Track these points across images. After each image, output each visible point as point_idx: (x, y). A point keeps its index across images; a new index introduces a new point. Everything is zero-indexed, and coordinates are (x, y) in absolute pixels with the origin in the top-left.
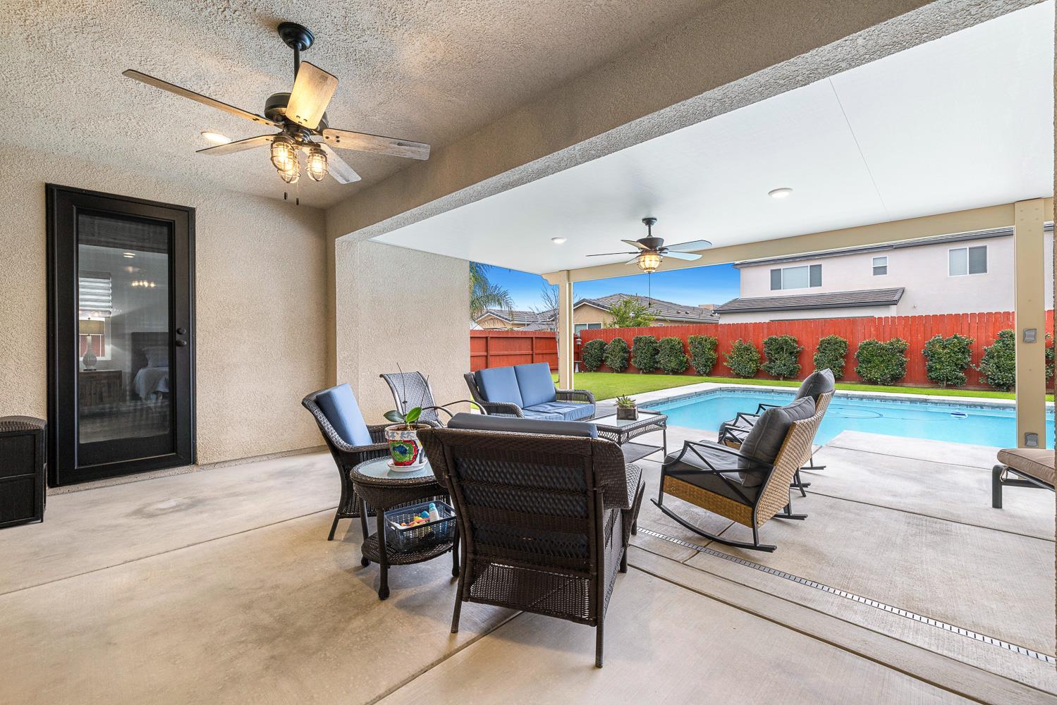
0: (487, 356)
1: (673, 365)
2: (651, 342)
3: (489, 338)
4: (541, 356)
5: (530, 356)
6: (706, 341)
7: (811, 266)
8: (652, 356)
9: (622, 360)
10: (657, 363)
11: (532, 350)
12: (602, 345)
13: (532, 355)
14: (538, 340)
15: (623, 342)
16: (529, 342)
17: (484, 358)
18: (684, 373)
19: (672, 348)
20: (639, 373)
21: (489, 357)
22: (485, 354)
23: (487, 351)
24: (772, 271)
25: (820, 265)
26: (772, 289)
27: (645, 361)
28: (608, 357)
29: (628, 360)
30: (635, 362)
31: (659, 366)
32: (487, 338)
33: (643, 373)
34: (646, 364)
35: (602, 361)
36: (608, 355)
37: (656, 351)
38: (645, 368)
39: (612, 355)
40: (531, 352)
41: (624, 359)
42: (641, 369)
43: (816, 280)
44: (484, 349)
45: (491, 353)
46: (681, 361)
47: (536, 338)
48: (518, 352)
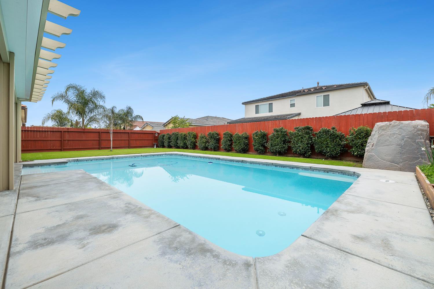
1: (182, 144)
2: (176, 135)
3: (100, 133)
4: (135, 140)
7: (269, 104)
9: (168, 143)
11: (129, 138)
12: (163, 136)
13: (129, 140)
15: (169, 135)
17: (98, 141)
21: (100, 141)
24: (256, 106)
25: (272, 103)
26: (256, 114)
28: (165, 141)
30: (171, 144)
34: (174, 144)
35: (163, 143)
38: (174, 146)
40: (128, 139)
43: (271, 110)
44: (98, 137)
46: (185, 143)
47: (131, 133)
48: (119, 139)
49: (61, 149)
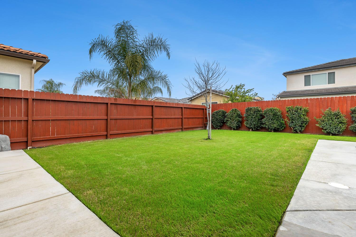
0: (152, 119)
1: (275, 126)
2: (258, 111)
3: (154, 107)
4: (187, 119)
5: (181, 119)
6: (300, 109)
7: (328, 73)
8: (259, 119)
9: (238, 122)
10: (263, 124)
11: (182, 115)
12: (224, 113)
13: (182, 118)
14: (186, 109)
15: (238, 111)
16: (180, 110)
17: (150, 120)
18: (283, 131)
19: (275, 115)
20: (249, 130)
21: (154, 119)
22: (151, 117)
23: (152, 115)
24: (305, 76)
25: (334, 72)
26: (305, 86)
27: (255, 123)
28: (228, 120)
29: (242, 122)
30: (247, 124)
31: (264, 126)
32: (152, 106)
33: (252, 130)
34: (255, 125)
35: (224, 123)
36: (228, 119)
37: (262, 117)
38: (254, 128)
39: (231, 119)
40: (181, 117)
41: (239, 121)
42: (251, 128)
43: (331, 80)
44: (151, 114)
45: (155, 116)
46: (282, 123)
47: (184, 108)
48: (173, 117)
49: (107, 135)
